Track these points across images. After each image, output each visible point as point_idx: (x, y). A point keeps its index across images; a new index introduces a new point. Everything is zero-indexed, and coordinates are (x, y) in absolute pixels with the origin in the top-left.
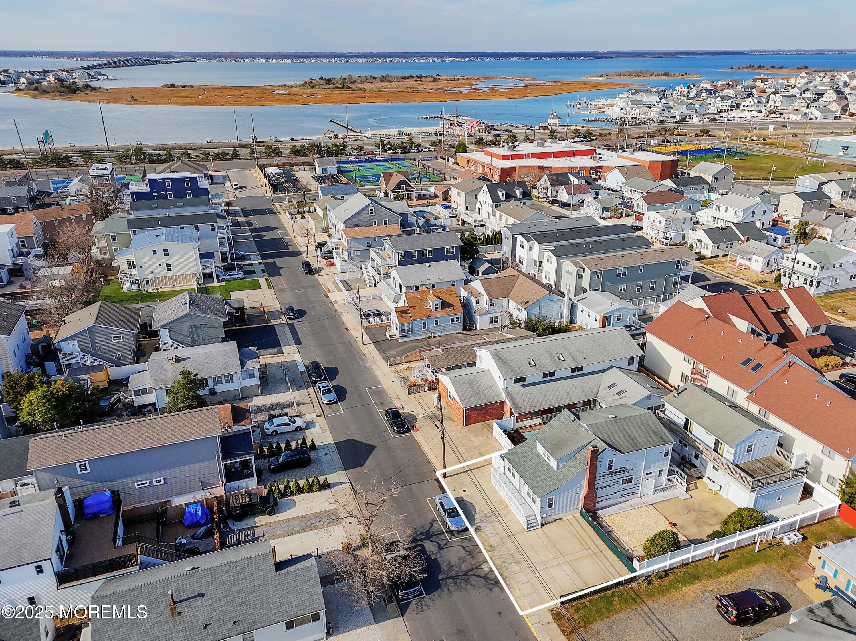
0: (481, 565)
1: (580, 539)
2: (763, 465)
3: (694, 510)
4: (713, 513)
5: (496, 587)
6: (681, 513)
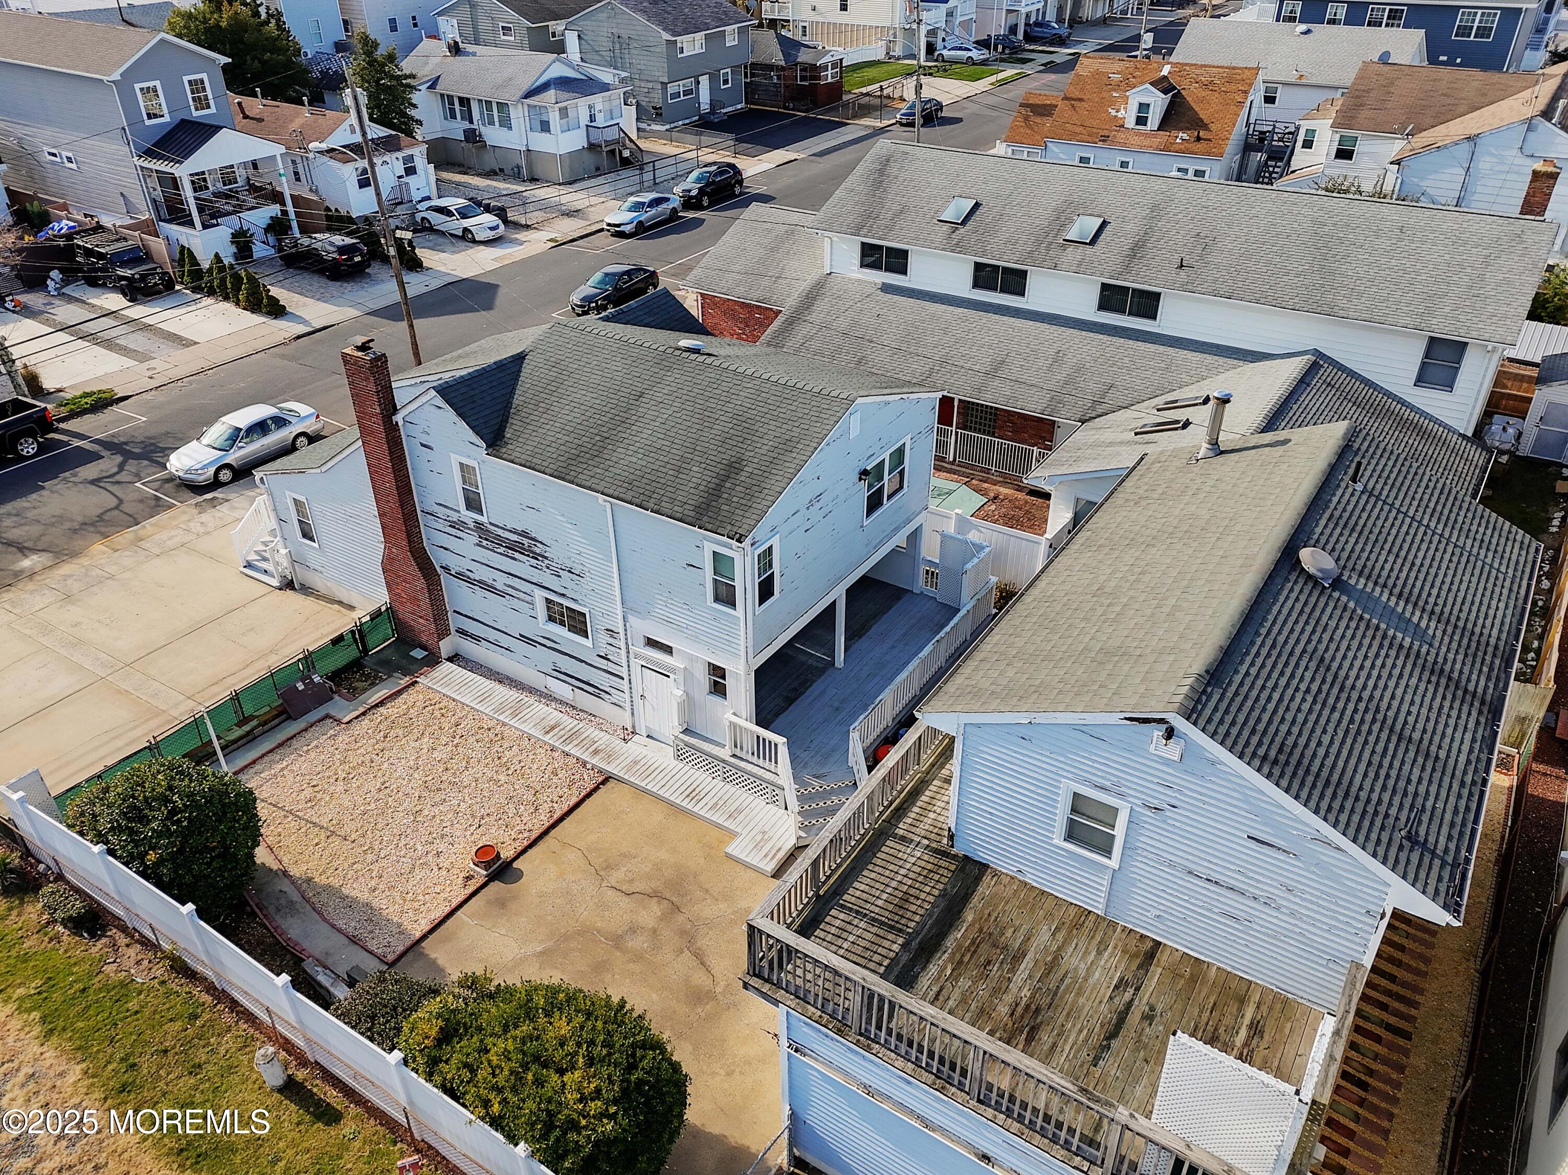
0: (42, 551)
3: (676, 909)
6: (616, 877)
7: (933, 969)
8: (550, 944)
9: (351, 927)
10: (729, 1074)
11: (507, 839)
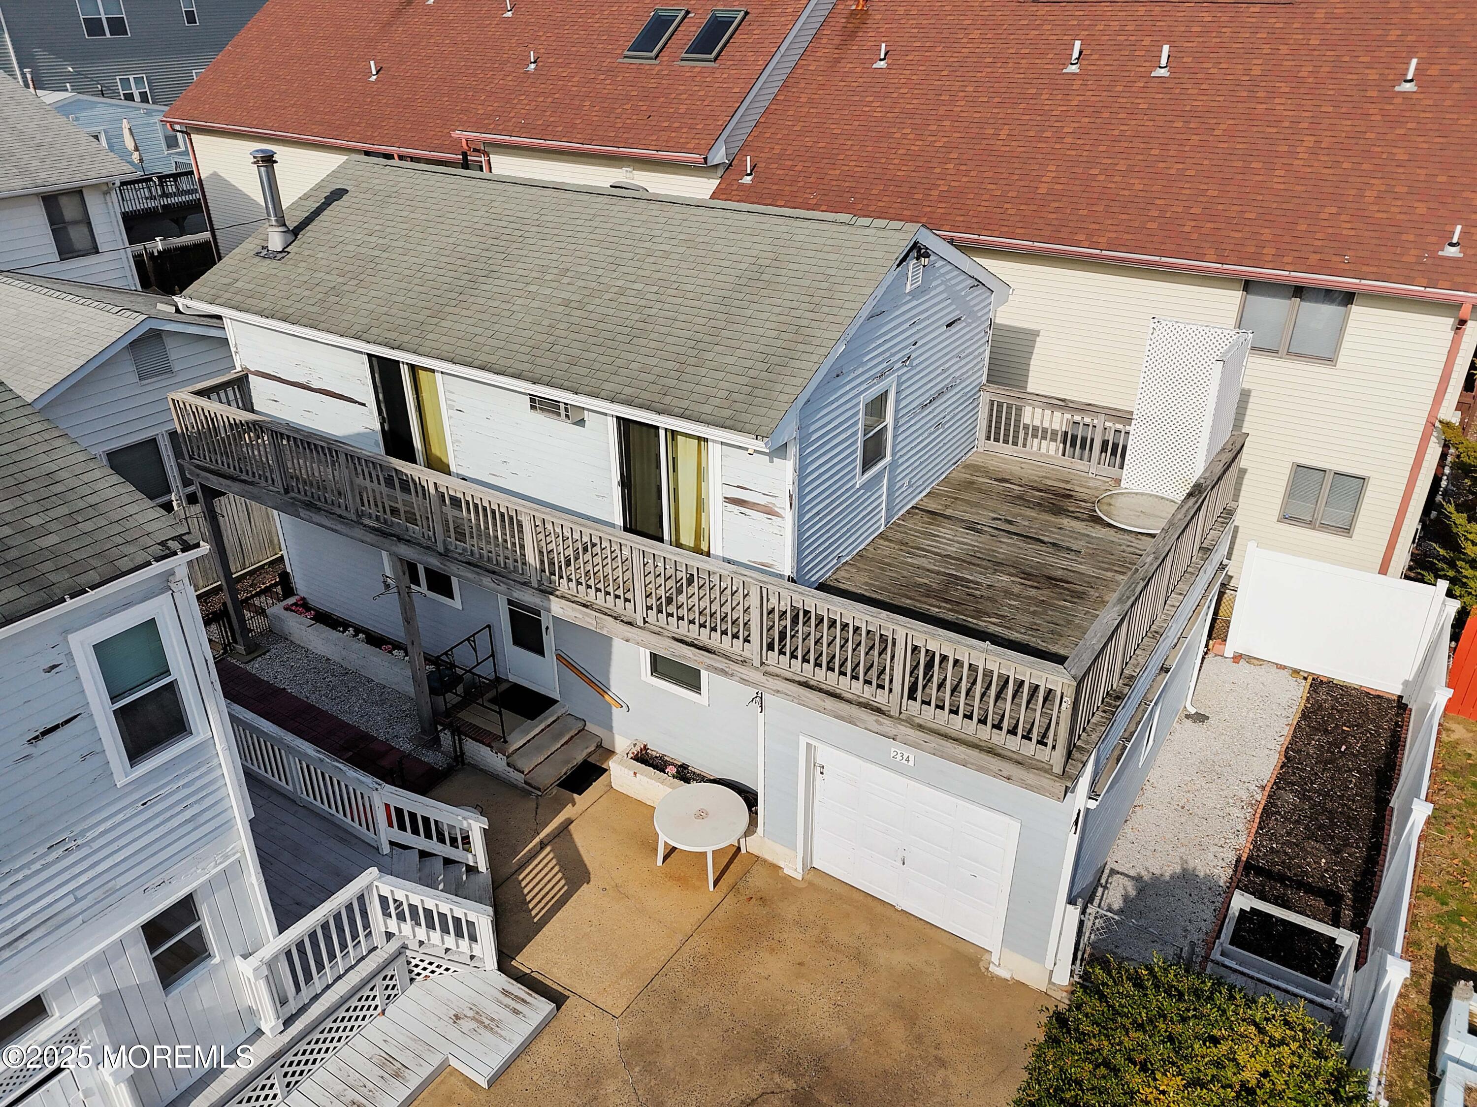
2: (972, 527)
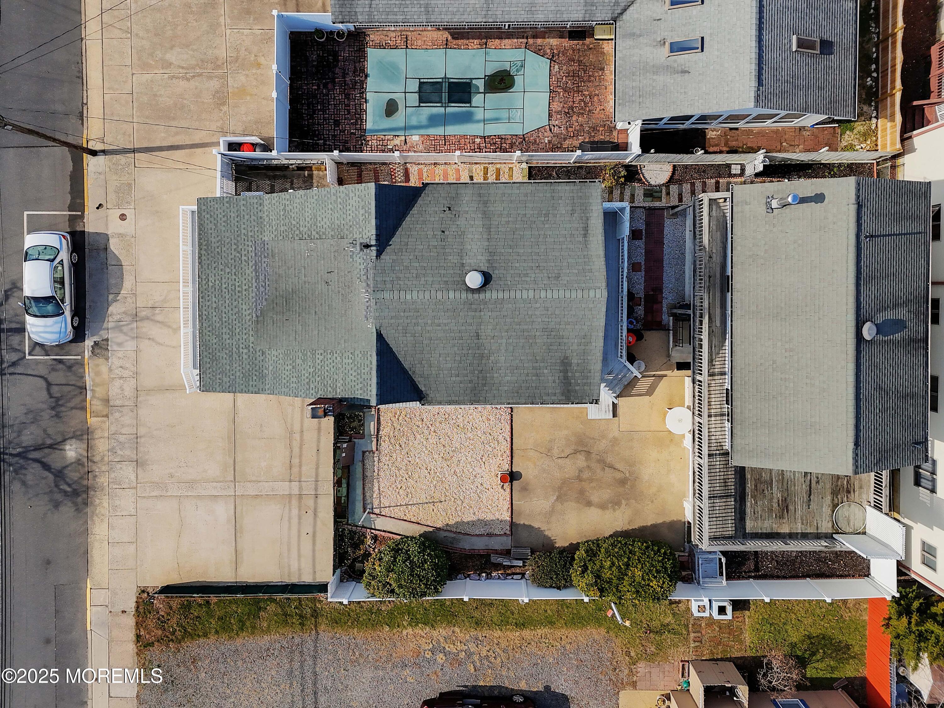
0: (64, 440)
1: (296, 450)
3: (588, 453)
4: (618, 475)
5: (70, 504)
6: (556, 452)
7: (748, 504)
8: (557, 493)
9: (482, 531)
10: (652, 502)
11: (500, 462)
